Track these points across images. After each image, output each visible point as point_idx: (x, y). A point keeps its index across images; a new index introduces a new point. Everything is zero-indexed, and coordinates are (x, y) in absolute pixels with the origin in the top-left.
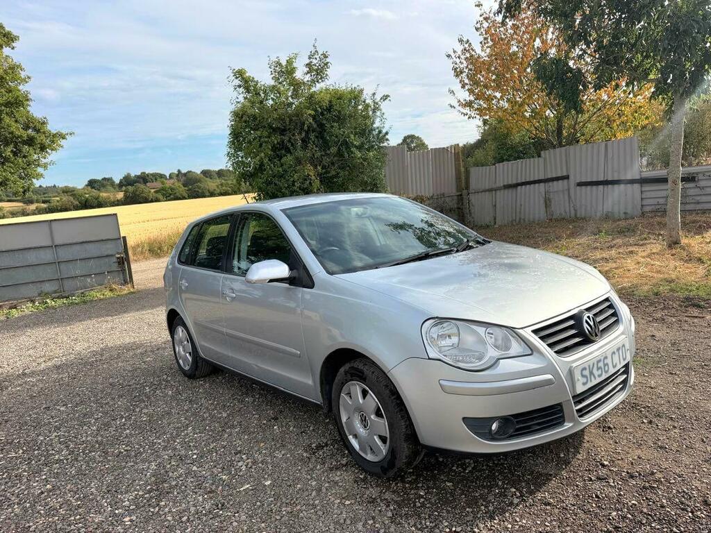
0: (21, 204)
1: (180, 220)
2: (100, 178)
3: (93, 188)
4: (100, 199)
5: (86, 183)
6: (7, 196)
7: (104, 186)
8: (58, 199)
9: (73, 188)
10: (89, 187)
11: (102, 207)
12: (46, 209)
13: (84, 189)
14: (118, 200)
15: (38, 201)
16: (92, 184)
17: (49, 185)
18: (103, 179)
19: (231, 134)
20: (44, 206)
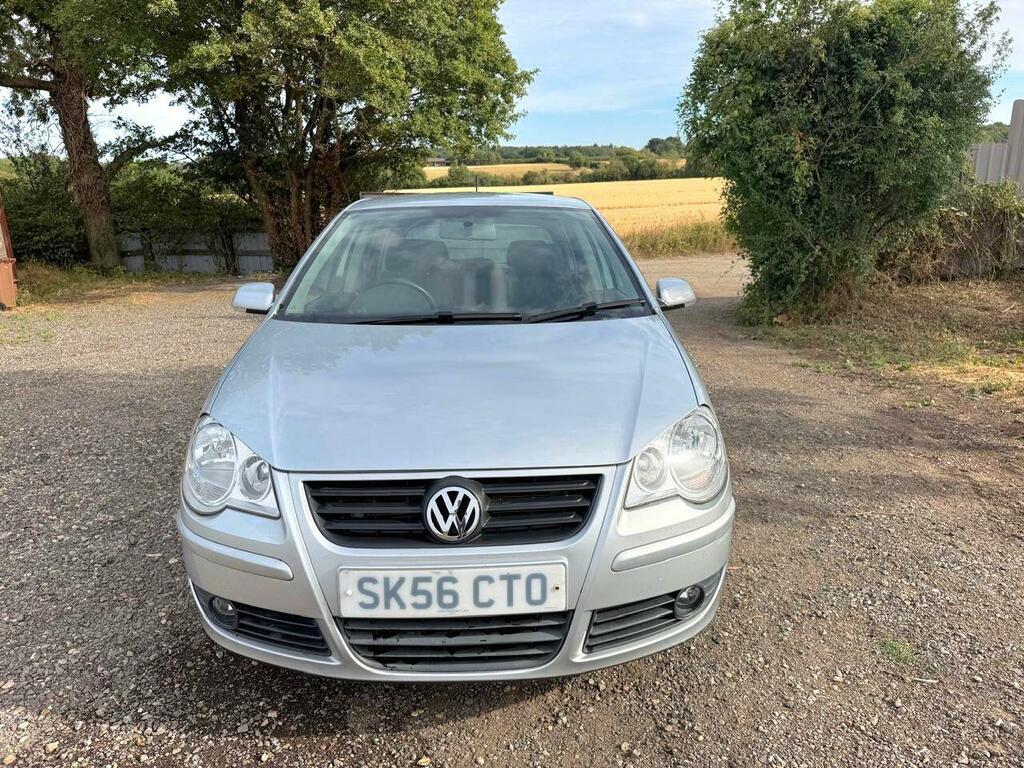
0: (566, 167)
1: (686, 208)
2: (664, 138)
3: (653, 150)
4: (655, 168)
5: (646, 143)
6: (557, 155)
7: (667, 149)
8: (608, 163)
9: (630, 149)
10: (649, 150)
11: (655, 179)
12: (590, 175)
13: (641, 152)
14: (677, 171)
15: (585, 165)
16: (653, 145)
17: (604, 145)
18: (667, 139)
19: (694, 73)
20: (590, 171)
